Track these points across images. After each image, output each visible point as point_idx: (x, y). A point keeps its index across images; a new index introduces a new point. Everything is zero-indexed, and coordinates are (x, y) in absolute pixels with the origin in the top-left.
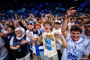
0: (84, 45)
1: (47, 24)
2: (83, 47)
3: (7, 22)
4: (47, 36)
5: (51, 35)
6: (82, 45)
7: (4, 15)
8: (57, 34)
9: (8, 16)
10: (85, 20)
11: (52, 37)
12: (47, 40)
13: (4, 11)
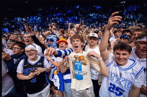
0: (135, 72)
1: (76, 40)
2: (132, 75)
3: (12, 36)
4: (76, 58)
5: (83, 56)
6: (130, 71)
7: (8, 25)
8: (91, 54)
9: (14, 26)
10: (136, 33)
11: (83, 59)
13: (6, 19)
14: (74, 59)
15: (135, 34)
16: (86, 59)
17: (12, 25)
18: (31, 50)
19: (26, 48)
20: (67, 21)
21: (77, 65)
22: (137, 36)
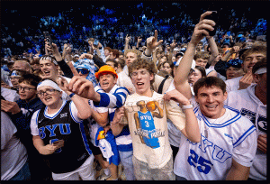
1: (140, 70)
3: (18, 64)
4: (140, 106)
5: (154, 102)
7: (10, 41)
8: (172, 96)
9: (22, 44)
10: (254, 55)
11: (156, 107)
12: (142, 118)
13: (7, 28)
14: (137, 109)
15: (252, 58)
16: (161, 106)
17: (18, 41)
18: (47, 90)
19: (38, 86)
20: (122, 34)
21: (144, 120)
22: (255, 61)
